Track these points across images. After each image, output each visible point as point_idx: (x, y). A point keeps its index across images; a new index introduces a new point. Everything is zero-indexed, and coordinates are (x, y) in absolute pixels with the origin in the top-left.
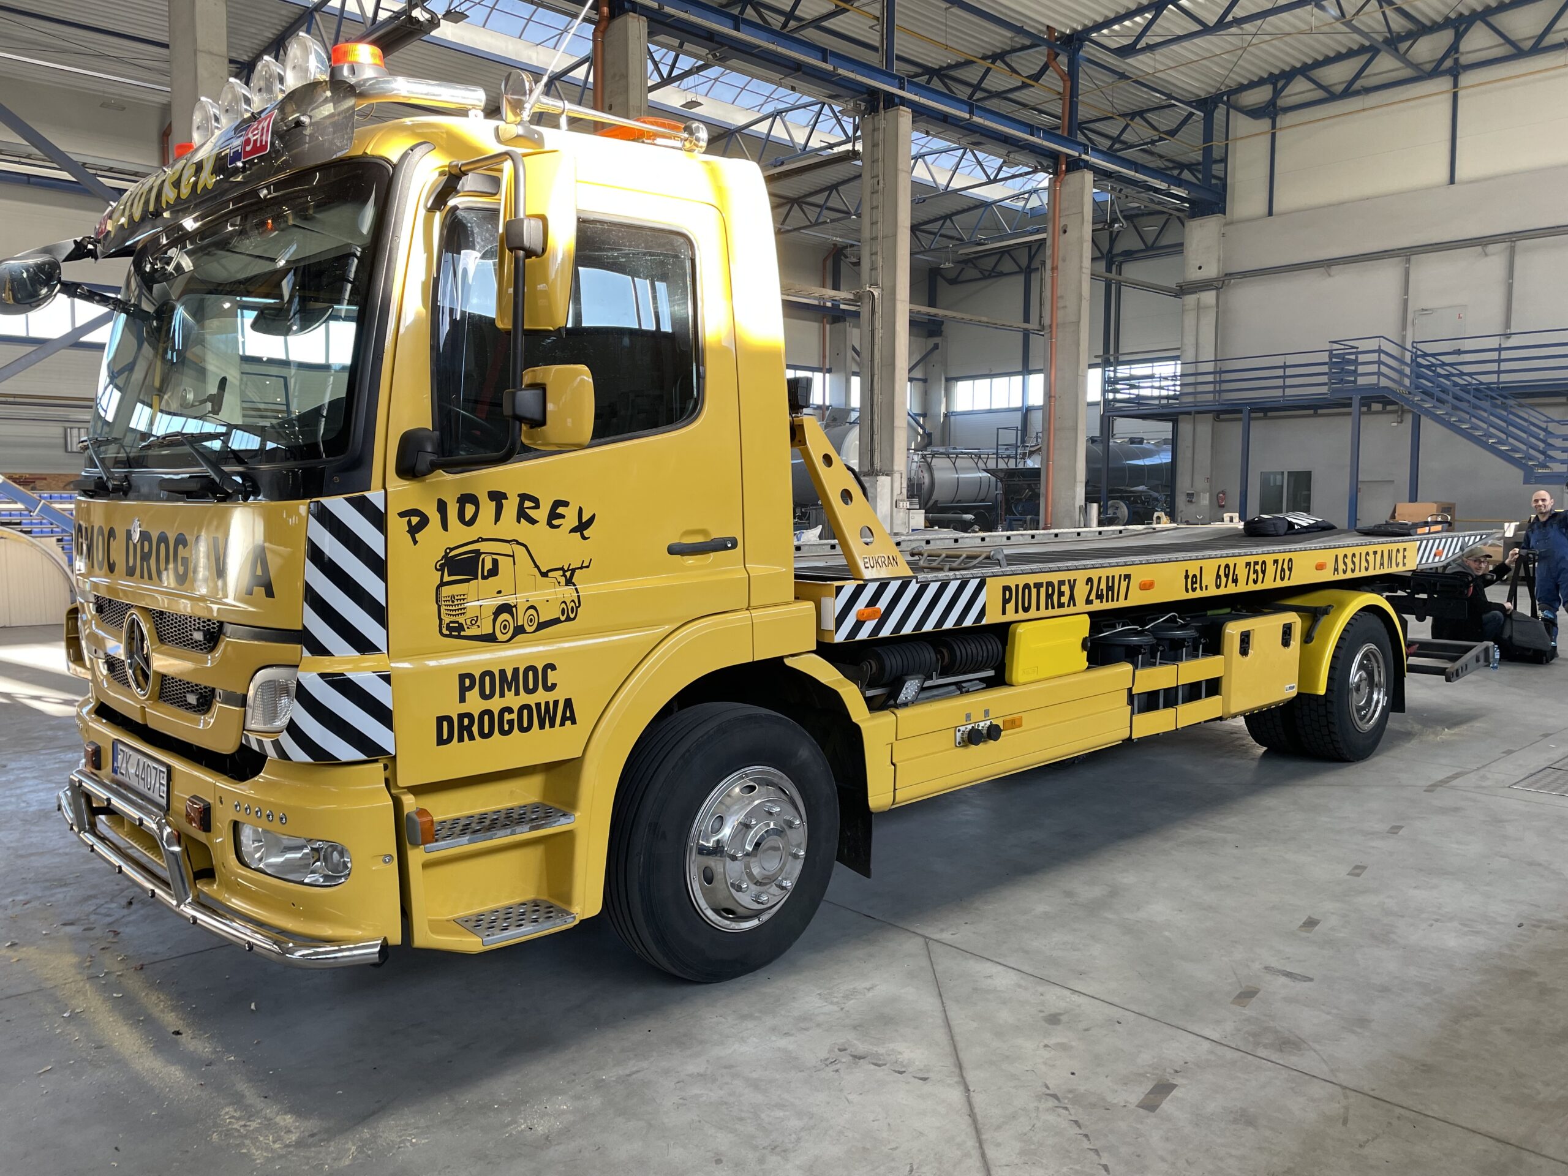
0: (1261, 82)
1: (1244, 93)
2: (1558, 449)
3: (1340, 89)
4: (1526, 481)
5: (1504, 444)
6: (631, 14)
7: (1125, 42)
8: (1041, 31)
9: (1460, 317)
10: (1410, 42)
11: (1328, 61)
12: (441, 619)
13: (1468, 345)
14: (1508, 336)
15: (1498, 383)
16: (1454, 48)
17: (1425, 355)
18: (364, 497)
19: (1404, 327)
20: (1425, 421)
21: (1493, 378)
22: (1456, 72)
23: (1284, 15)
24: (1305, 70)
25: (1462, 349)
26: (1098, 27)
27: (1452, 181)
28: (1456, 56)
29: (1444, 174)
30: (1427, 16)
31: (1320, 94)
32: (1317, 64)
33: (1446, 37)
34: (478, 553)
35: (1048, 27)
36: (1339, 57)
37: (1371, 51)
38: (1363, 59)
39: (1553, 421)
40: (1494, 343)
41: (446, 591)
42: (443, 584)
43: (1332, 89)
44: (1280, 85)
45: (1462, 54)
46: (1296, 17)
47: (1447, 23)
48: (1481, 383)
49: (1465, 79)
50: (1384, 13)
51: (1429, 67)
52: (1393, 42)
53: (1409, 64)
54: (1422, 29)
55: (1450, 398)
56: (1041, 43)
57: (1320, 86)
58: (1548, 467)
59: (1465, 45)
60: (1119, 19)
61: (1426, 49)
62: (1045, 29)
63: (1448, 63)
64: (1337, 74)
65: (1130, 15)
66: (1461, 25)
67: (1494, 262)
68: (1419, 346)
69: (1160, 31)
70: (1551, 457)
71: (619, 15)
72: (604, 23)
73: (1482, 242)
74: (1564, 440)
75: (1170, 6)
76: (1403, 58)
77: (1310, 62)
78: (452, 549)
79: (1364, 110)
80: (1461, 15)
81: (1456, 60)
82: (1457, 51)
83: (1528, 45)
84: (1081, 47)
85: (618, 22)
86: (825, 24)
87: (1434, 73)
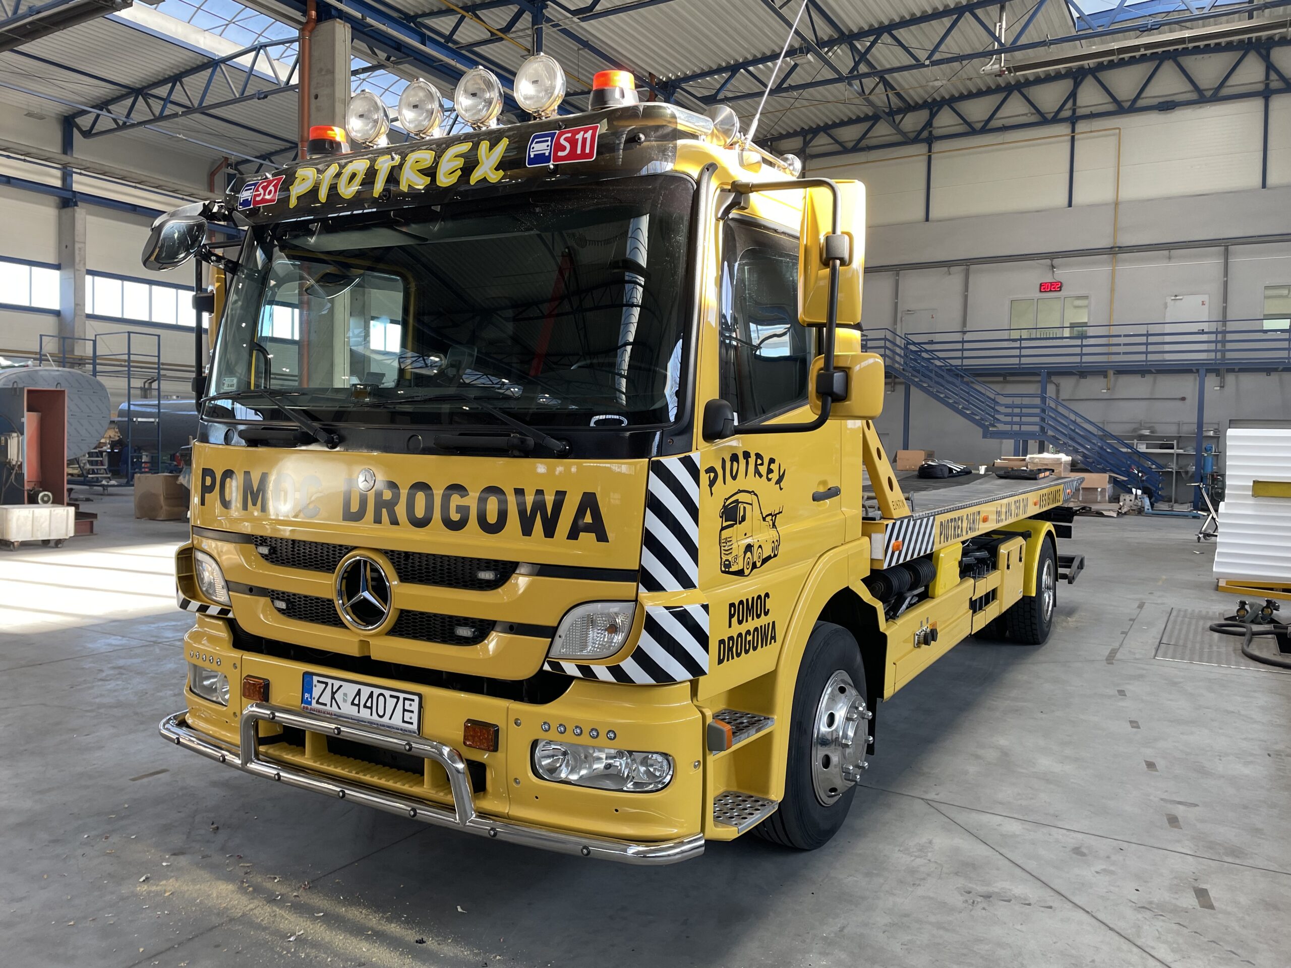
0: (795, 134)
1: (782, 141)
2: (1002, 414)
3: (851, 145)
4: (984, 436)
5: (967, 409)
6: (338, 20)
7: (707, 93)
8: (644, 76)
9: (933, 317)
10: (902, 116)
11: (843, 124)
12: (721, 558)
13: (938, 338)
14: (964, 332)
15: (962, 366)
16: (929, 124)
17: (914, 344)
18: (690, 456)
19: (895, 322)
20: (913, 389)
21: (958, 362)
22: (930, 141)
23: (820, 88)
24: (826, 129)
25: (934, 341)
26: (687, 79)
27: (927, 219)
28: (931, 129)
29: (921, 214)
30: (912, 98)
31: (837, 147)
32: (835, 125)
33: (924, 115)
34: (737, 501)
35: (650, 74)
36: (850, 122)
37: (874, 119)
38: (866, 125)
39: (998, 394)
40: (958, 337)
41: (725, 534)
42: (723, 529)
43: (845, 144)
44: (808, 137)
45: (934, 128)
46: (827, 90)
47: (925, 105)
48: (951, 365)
49: (937, 146)
50: (887, 95)
51: (912, 136)
52: (892, 113)
53: (900, 132)
54: (909, 107)
55: (933, 375)
56: (644, 85)
57: (837, 141)
58: (995, 426)
59: (937, 122)
60: (703, 75)
61: (912, 122)
62: (647, 75)
63: (925, 134)
64: (849, 134)
65: (711, 73)
66: (934, 107)
67: (954, 280)
68: (909, 337)
69: (732, 88)
70: (998, 420)
71: (326, 19)
72: (312, 24)
73: (947, 264)
74: (1006, 407)
75: (742, 70)
76: (896, 126)
77: (830, 123)
78: (727, 499)
79: (867, 162)
80: (934, 100)
81: (930, 132)
82: (931, 126)
83: (978, 126)
84: (674, 93)
85: (325, 26)
86: (476, 49)
87: (916, 140)
